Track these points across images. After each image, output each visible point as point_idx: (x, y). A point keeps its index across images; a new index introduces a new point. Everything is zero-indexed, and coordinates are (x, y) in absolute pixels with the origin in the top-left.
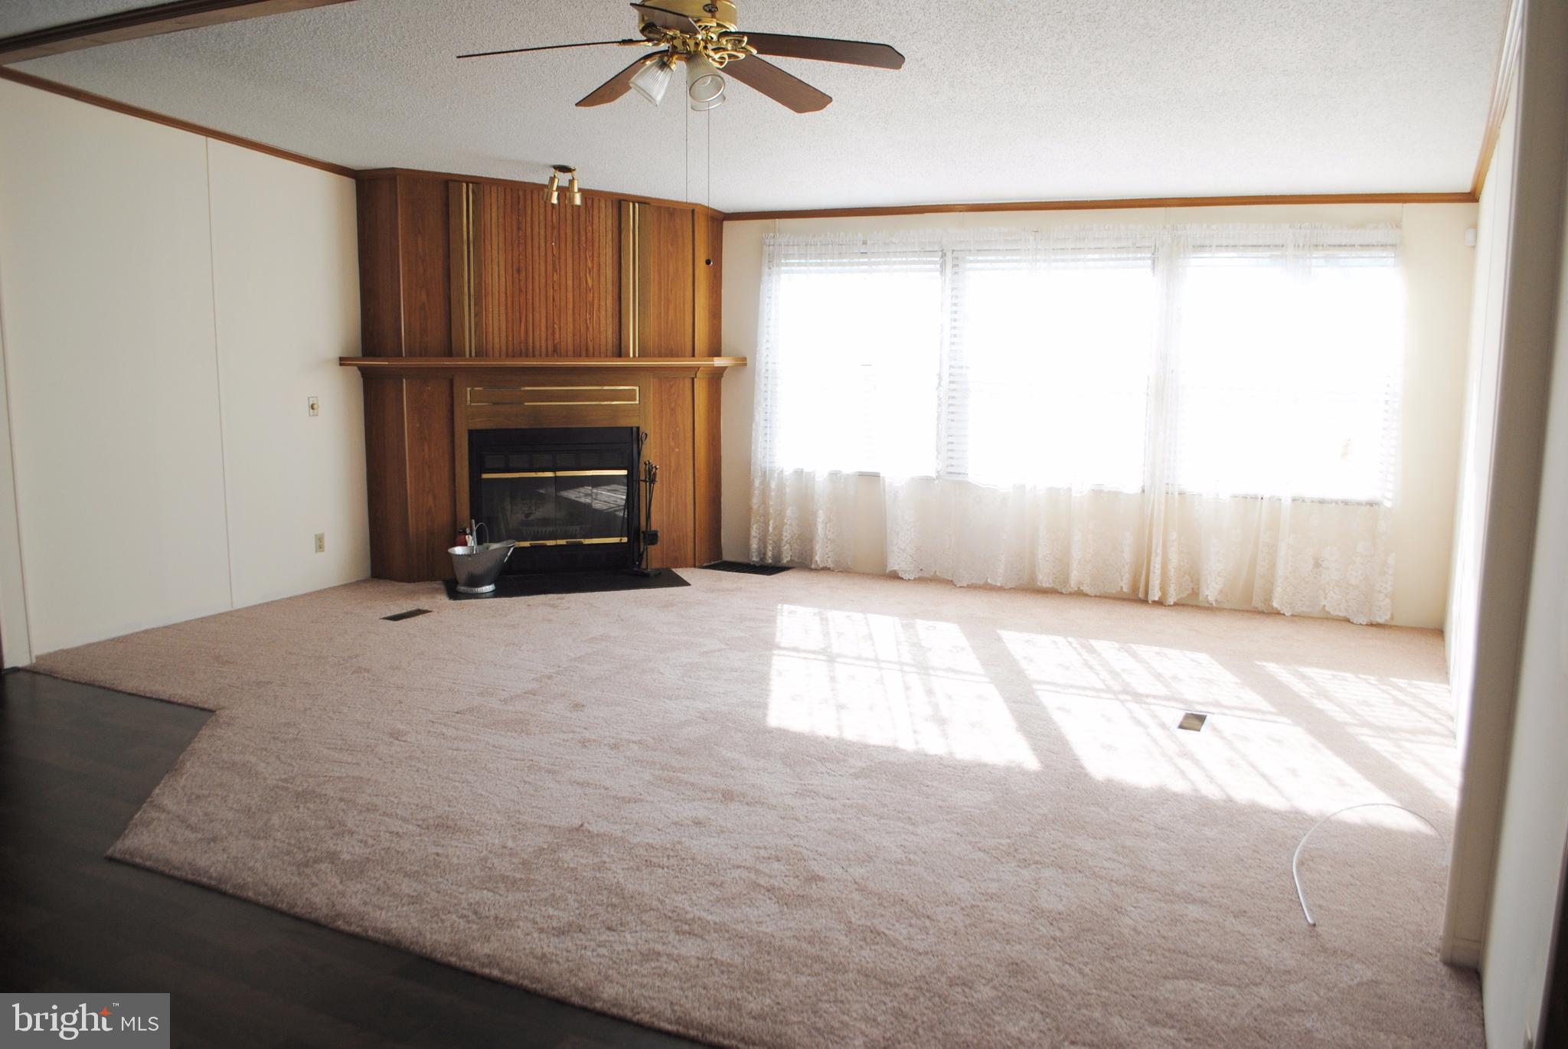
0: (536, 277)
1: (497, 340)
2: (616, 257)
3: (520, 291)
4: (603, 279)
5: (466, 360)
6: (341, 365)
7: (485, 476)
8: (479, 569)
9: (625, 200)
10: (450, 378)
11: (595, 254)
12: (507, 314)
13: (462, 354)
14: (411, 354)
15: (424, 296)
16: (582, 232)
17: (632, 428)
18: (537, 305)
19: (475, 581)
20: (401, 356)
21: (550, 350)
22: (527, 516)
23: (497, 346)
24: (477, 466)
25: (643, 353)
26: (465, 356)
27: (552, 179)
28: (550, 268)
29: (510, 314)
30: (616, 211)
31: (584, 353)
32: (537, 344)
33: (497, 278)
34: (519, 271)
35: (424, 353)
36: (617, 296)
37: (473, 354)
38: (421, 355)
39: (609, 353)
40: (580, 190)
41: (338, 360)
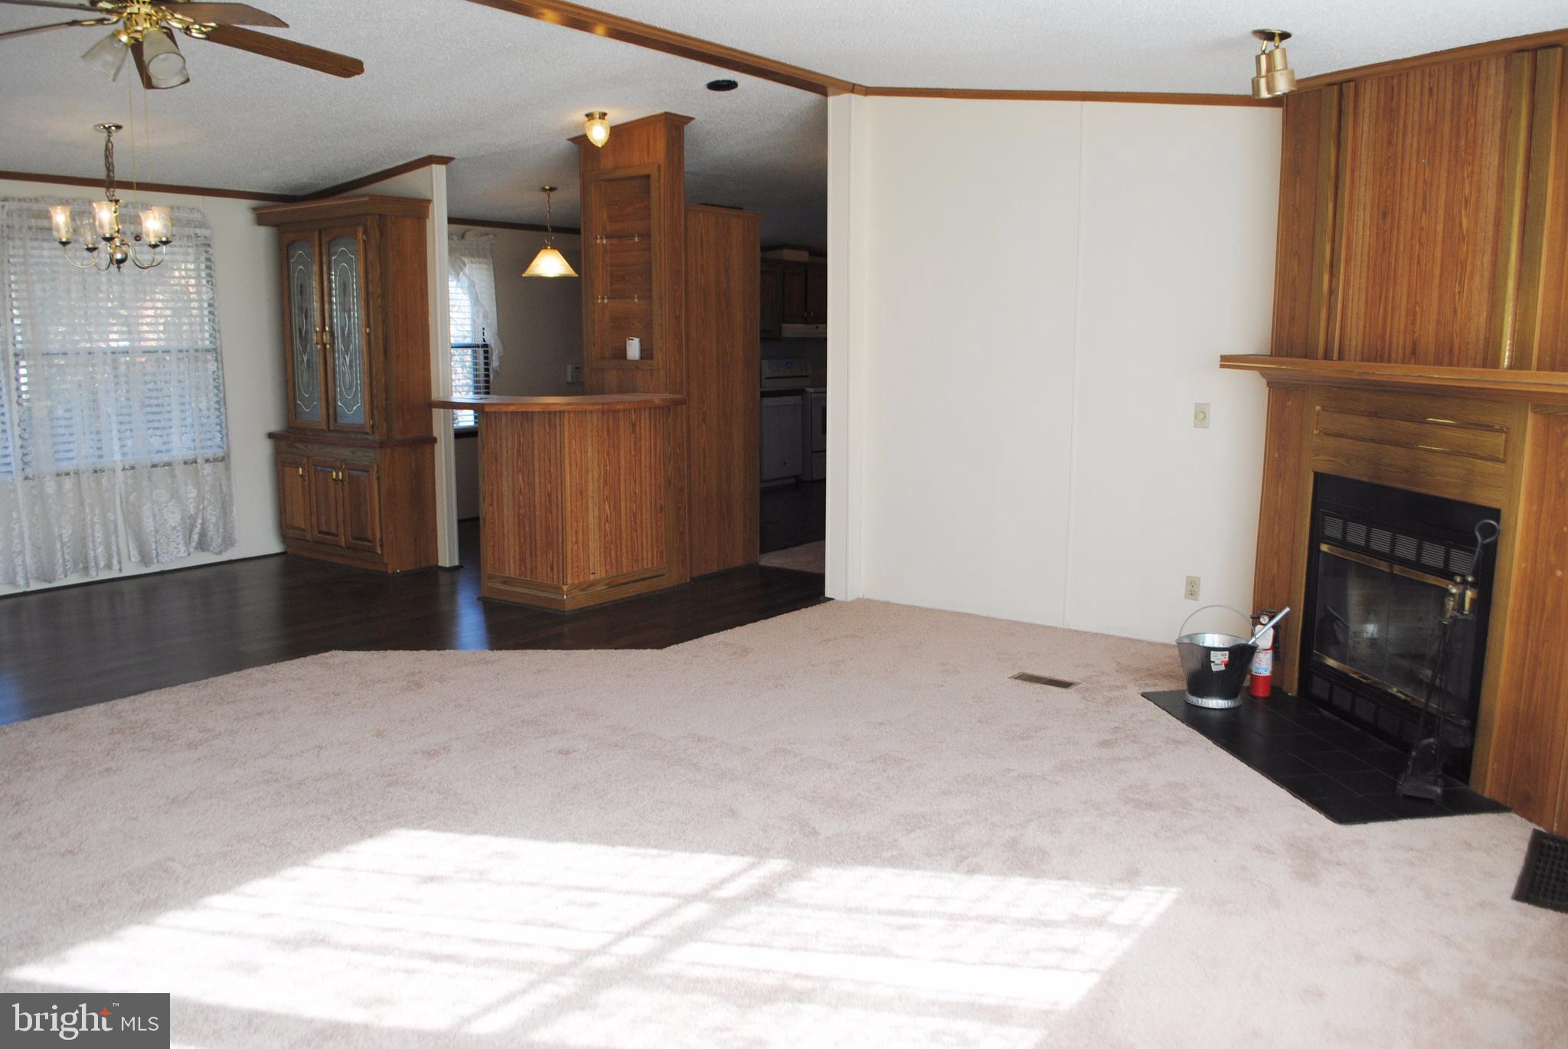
0: (1403, 223)
1: (1354, 333)
3: (1384, 249)
4: (1482, 216)
6: (1222, 366)
7: (1323, 547)
9: (1521, 51)
10: (1305, 389)
11: (1475, 169)
13: (1315, 355)
14: (1279, 352)
16: (1463, 130)
18: (1400, 270)
21: (1408, 350)
23: (1354, 343)
24: (1317, 535)
25: (1520, 363)
28: (1419, 204)
30: (1508, 76)
31: (1447, 358)
32: (1395, 339)
34: (1385, 215)
35: (1290, 350)
36: (1496, 247)
38: (1286, 355)
41: (1219, 359)
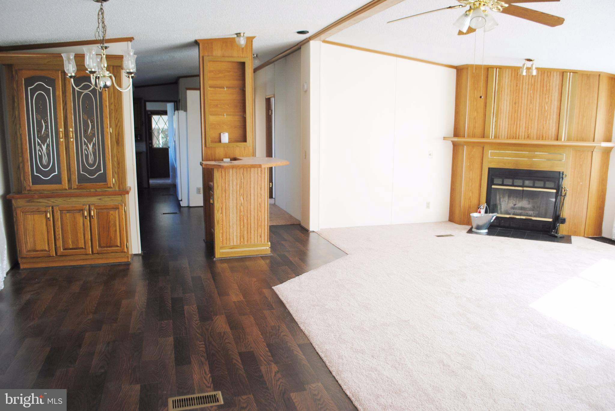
0: (523, 106)
1: (503, 132)
2: (559, 97)
3: (515, 112)
4: (553, 106)
5: (490, 140)
6: (444, 139)
7: (493, 187)
8: (481, 223)
9: (566, 72)
10: (483, 146)
11: (550, 96)
12: (509, 121)
13: (488, 137)
14: (469, 136)
15: (476, 114)
16: (545, 87)
17: (560, 172)
18: (522, 117)
19: (479, 228)
20: (465, 137)
21: (526, 137)
22: (515, 205)
23: (503, 134)
24: (491, 182)
25: (569, 139)
26: (489, 138)
27: (524, 65)
28: (529, 102)
29: (510, 121)
30: (561, 76)
31: (541, 138)
32: (521, 135)
33: (506, 105)
34: (515, 103)
35: (474, 136)
36: (559, 114)
37: (493, 137)
38: (472, 137)
39: (553, 138)
40: (536, 68)
41: (443, 138)
